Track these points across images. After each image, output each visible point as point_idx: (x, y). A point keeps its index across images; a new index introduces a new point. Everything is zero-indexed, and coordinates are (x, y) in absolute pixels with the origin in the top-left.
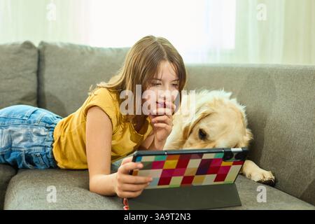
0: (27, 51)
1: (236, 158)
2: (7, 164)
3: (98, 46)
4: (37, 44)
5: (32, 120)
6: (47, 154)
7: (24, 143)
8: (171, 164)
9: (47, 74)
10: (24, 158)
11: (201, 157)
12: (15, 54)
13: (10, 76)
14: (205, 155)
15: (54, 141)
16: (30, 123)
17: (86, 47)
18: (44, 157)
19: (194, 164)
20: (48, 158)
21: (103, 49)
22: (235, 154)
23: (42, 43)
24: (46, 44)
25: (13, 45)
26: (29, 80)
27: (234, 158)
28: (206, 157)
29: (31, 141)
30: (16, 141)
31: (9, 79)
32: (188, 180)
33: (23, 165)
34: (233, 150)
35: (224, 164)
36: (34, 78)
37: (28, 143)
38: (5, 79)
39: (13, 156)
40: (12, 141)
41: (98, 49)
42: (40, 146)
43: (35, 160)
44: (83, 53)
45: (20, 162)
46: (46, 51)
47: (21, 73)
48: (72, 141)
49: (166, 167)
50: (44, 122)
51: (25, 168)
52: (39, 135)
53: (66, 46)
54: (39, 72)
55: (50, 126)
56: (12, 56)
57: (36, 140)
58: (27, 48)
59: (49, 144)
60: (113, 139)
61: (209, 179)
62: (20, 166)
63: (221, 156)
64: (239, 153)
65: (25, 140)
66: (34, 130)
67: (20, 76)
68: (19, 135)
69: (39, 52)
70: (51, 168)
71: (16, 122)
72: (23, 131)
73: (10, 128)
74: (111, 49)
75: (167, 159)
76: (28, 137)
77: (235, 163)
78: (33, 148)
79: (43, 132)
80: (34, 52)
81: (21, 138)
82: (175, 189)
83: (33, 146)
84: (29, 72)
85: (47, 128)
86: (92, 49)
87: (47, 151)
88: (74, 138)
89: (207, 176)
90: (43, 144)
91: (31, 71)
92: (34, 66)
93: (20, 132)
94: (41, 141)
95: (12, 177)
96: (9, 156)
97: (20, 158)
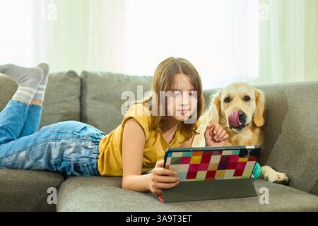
0: (71, 79)
1: (250, 154)
2: (57, 172)
3: (134, 75)
4: (79, 73)
5: (81, 135)
6: (93, 164)
7: (73, 155)
8: (197, 159)
9: (88, 99)
10: (73, 167)
11: (221, 154)
12: (61, 81)
13: (57, 101)
14: (224, 151)
15: (99, 154)
16: (79, 137)
17: (123, 76)
18: (90, 167)
19: (215, 160)
20: (93, 168)
21: (138, 77)
22: (249, 151)
23: (84, 72)
24: (88, 72)
25: (60, 74)
26: (73, 104)
27: (248, 155)
28: (225, 153)
29: (80, 153)
30: (67, 152)
31: (55, 103)
32: (211, 174)
33: (72, 173)
34: (247, 147)
35: (241, 160)
36: (77, 103)
37: (77, 155)
38: (53, 103)
39: (64, 164)
40: (63, 151)
41: (134, 77)
42: (87, 157)
43: (82, 169)
44: (120, 81)
45: (69, 170)
46: (88, 79)
47: (66, 99)
48: (113, 152)
49: (192, 162)
50: (92, 137)
51: (73, 175)
52: (86, 148)
53: (105, 75)
54: (81, 98)
55: (96, 141)
56: (58, 83)
57: (84, 152)
58: (71, 76)
59: (95, 156)
60: (145, 147)
61: (229, 174)
62: (69, 173)
63: (237, 152)
64: (253, 150)
65: (74, 152)
66: (83, 143)
67: (65, 101)
68: (70, 147)
69: (81, 80)
70: (95, 175)
71: (68, 135)
72: (73, 145)
73: (63, 141)
74: (145, 77)
75: (193, 155)
76: (77, 150)
77: (250, 160)
78: (81, 159)
79: (90, 145)
80: (78, 80)
81: (72, 150)
82: (200, 183)
83: (81, 157)
84: (73, 97)
85: (93, 142)
86: (128, 77)
87: (92, 162)
88: (115, 149)
89: (227, 171)
90: (90, 156)
91: (75, 97)
92: (78, 92)
93: (71, 145)
94: (88, 153)
95: (61, 183)
96: (60, 165)
97: (70, 166)
